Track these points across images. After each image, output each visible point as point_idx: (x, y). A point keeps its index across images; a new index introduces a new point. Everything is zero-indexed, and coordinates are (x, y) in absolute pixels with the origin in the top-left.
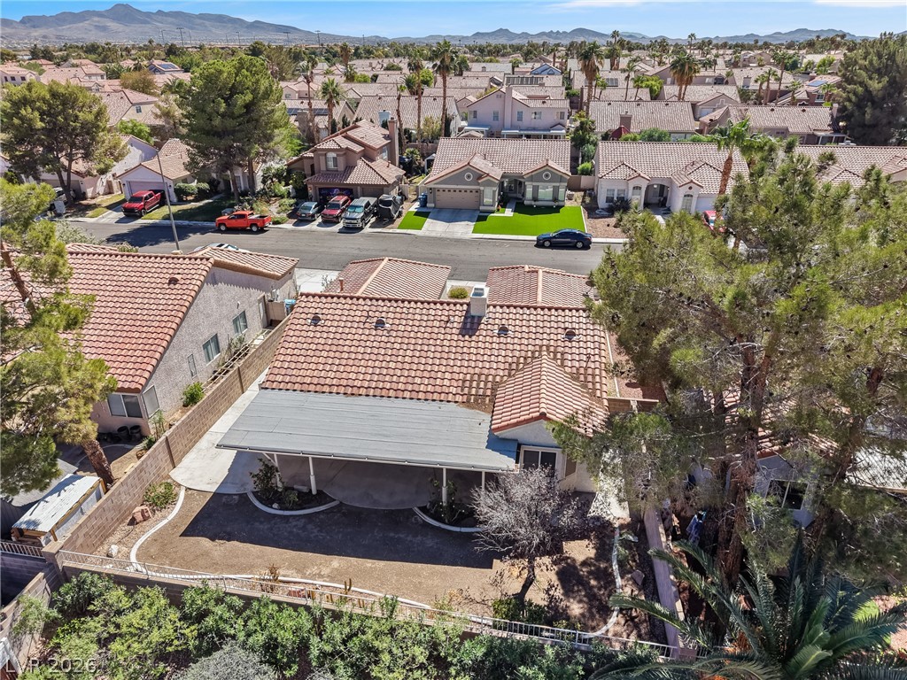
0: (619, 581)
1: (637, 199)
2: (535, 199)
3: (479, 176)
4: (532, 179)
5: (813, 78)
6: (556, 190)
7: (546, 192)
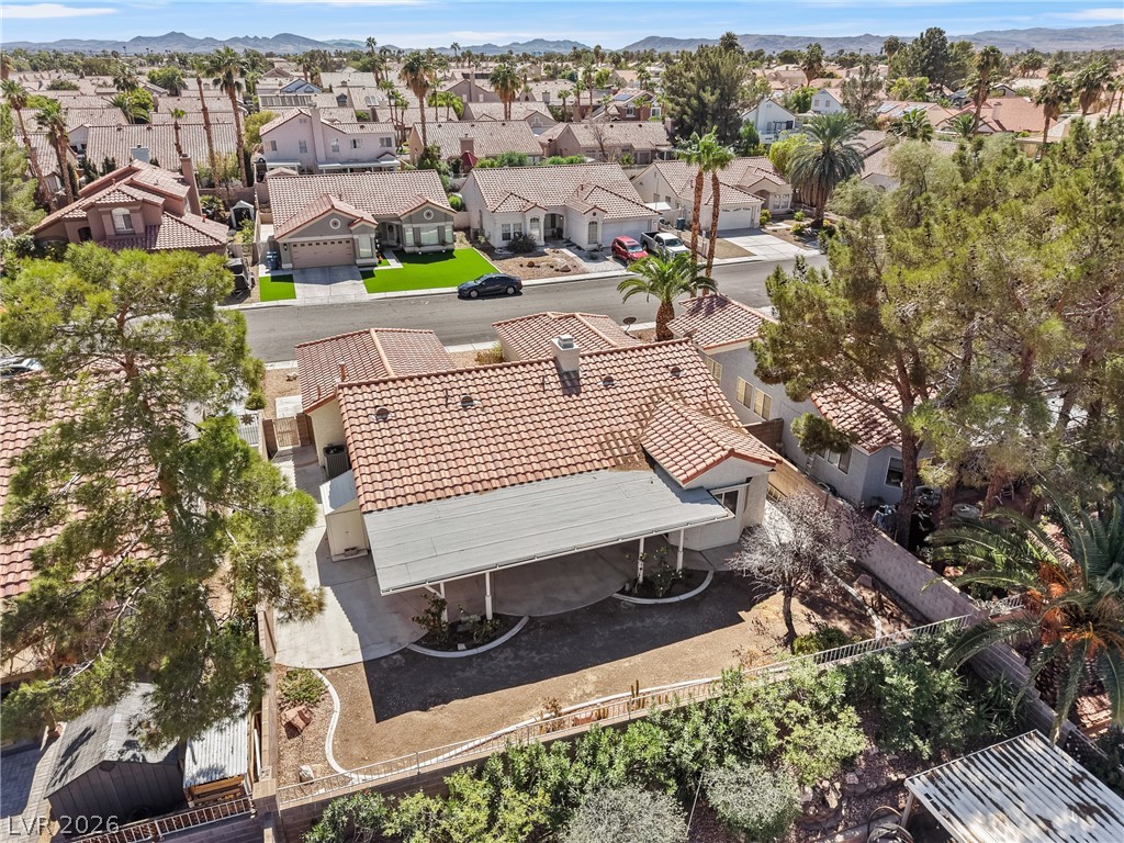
0: (851, 590)
1: (537, 233)
2: (419, 244)
3: (350, 222)
4: (410, 220)
5: (615, 92)
6: (441, 230)
7: (429, 236)
